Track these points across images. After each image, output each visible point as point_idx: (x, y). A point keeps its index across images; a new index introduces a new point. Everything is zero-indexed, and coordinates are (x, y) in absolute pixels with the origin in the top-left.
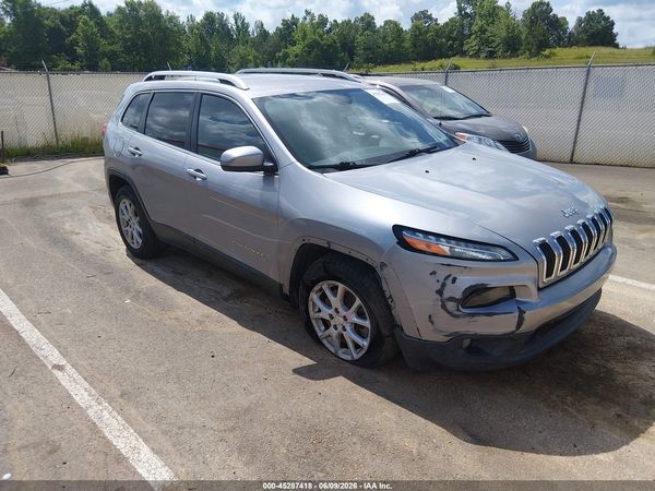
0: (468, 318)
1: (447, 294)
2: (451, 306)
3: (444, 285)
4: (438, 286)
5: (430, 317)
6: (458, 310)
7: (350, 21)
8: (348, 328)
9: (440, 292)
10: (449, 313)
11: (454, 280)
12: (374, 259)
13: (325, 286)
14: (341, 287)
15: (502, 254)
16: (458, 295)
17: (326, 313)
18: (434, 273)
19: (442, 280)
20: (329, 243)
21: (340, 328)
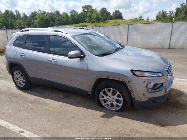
0: (154, 93)
1: (148, 87)
2: (150, 90)
3: (147, 85)
4: (146, 85)
5: (144, 94)
6: (152, 91)
7: (52, 13)
8: (114, 101)
9: (146, 87)
10: (149, 92)
11: (150, 83)
12: (125, 80)
13: (106, 90)
14: (112, 89)
15: (160, 74)
16: (151, 87)
17: (106, 98)
18: (145, 82)
19: (147, 83)
20: (108, 77)
21: (111, 102)
